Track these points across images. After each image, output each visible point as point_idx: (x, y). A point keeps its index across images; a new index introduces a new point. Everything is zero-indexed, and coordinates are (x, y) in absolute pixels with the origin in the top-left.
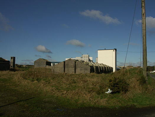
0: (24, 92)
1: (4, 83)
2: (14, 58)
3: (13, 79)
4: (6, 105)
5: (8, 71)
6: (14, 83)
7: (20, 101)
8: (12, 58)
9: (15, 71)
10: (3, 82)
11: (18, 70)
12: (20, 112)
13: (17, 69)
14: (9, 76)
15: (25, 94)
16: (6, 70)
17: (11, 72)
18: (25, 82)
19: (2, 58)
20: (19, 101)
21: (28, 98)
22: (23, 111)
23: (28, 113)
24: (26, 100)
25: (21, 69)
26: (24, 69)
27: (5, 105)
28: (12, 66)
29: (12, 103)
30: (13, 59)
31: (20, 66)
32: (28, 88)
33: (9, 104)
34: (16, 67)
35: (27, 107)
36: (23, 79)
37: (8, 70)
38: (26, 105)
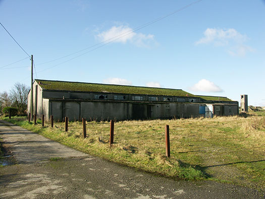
0: (252, 150)
1: (225, 135)
2: (246, 96)
3: (239, 128)
4: (221, 165)
5: (236, 117)
6: (240, 135)
7: (241, 162)
8: (242, 97)
9: (246, 117)
10: (225, 133)
11: (252, 115)
12: (237, 178)
13: (250, 113)
14: (236, 125)
15: (252, 153)
16: (232, 115)
17: (240, 118)
18: (255, 135)
19: (228, 98)
20: (239, 162)
21: (256, 160)
22: (242, 178)
23: (249, 182)
24: (251, 162)
25: (256, 113)
26: (261, 114)
27: (219, 164)
28: (243, 110)
29: (229, 164)
30: (244, 98)
31: (256, 110)
32: (259, 145)
33: (224, 165)
34: (249, 109)
35: (250, 172)
36: (253, 129)
37: (235, 115)
38: (249, 170)
